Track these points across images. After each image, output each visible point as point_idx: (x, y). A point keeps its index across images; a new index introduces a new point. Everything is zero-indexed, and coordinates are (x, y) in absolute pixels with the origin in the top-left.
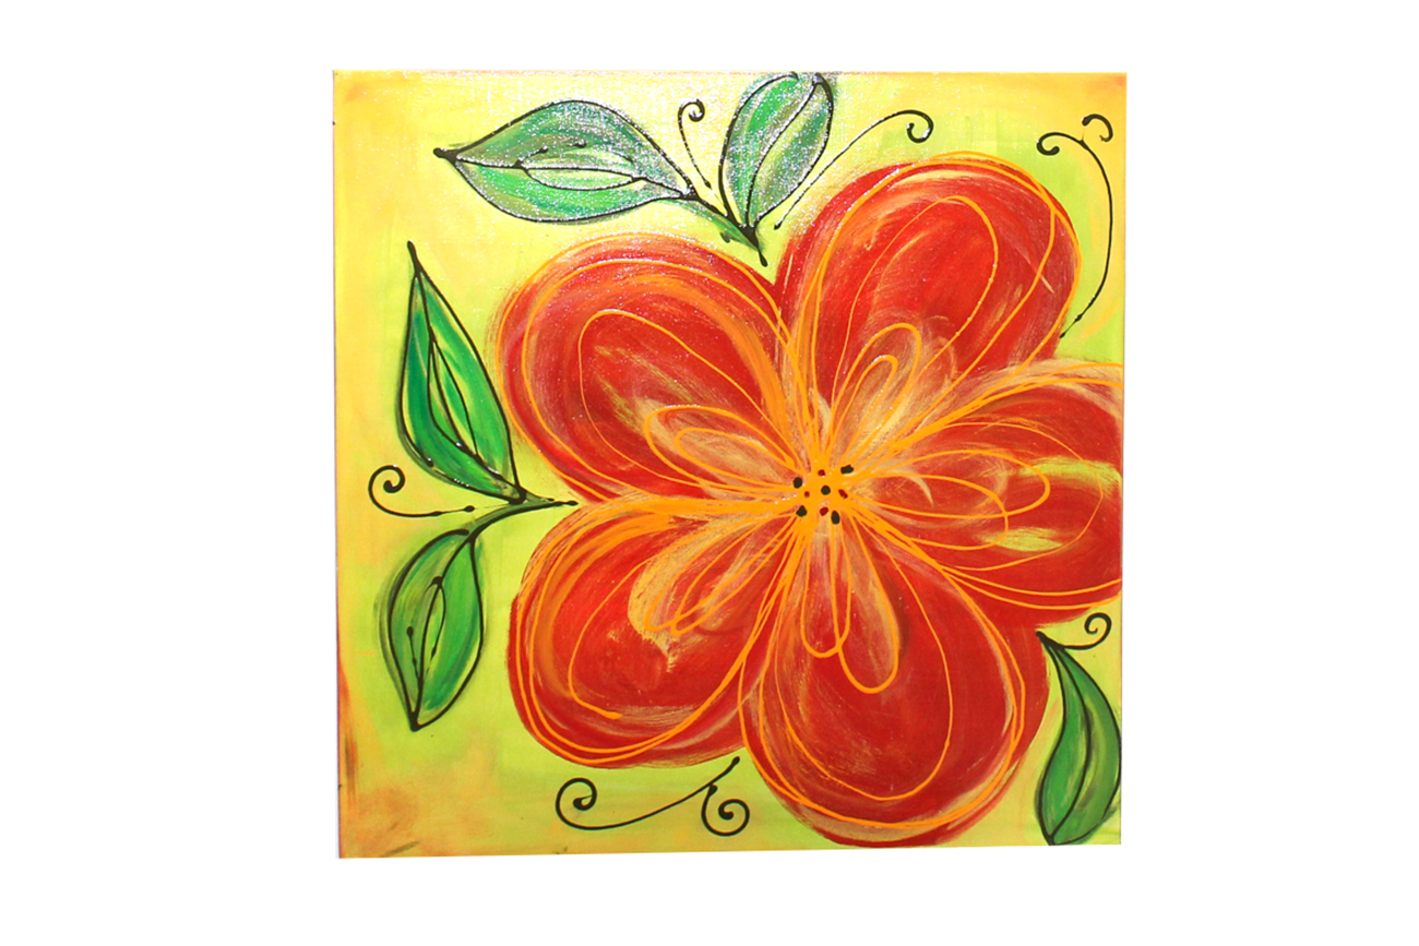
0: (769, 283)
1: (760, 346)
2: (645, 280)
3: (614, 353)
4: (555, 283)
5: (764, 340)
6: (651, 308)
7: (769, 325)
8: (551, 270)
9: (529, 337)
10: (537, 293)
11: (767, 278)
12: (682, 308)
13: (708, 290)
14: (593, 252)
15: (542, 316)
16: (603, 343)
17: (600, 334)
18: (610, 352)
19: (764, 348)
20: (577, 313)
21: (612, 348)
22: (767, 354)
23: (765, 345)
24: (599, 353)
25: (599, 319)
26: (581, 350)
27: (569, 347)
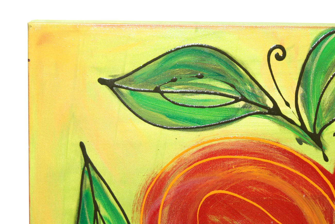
0: (329, 173)
1: (322, 216)
2: (244, 169)
3: (222, 220)
4: (181, 172)
5: (325, 213)
6: (247, 189)
7: (329, 202)
8: (178, 163)
9: (163, 208)
10: (169, 178)
11: (328, 170)
12: (268, 189)
13: (287, 177)
14: (207, 151)
15: (173, 193)
16: (215, 213)
17: (212, 206)
18: (219, 219)
19: (325, 218)
20: (196, 192)
21: (220, 217)
22: (327, 223)
23: (326, 216)
24: (211, 220)
25: (211, 196)
26: (199, 218)
27: (191, 215)
